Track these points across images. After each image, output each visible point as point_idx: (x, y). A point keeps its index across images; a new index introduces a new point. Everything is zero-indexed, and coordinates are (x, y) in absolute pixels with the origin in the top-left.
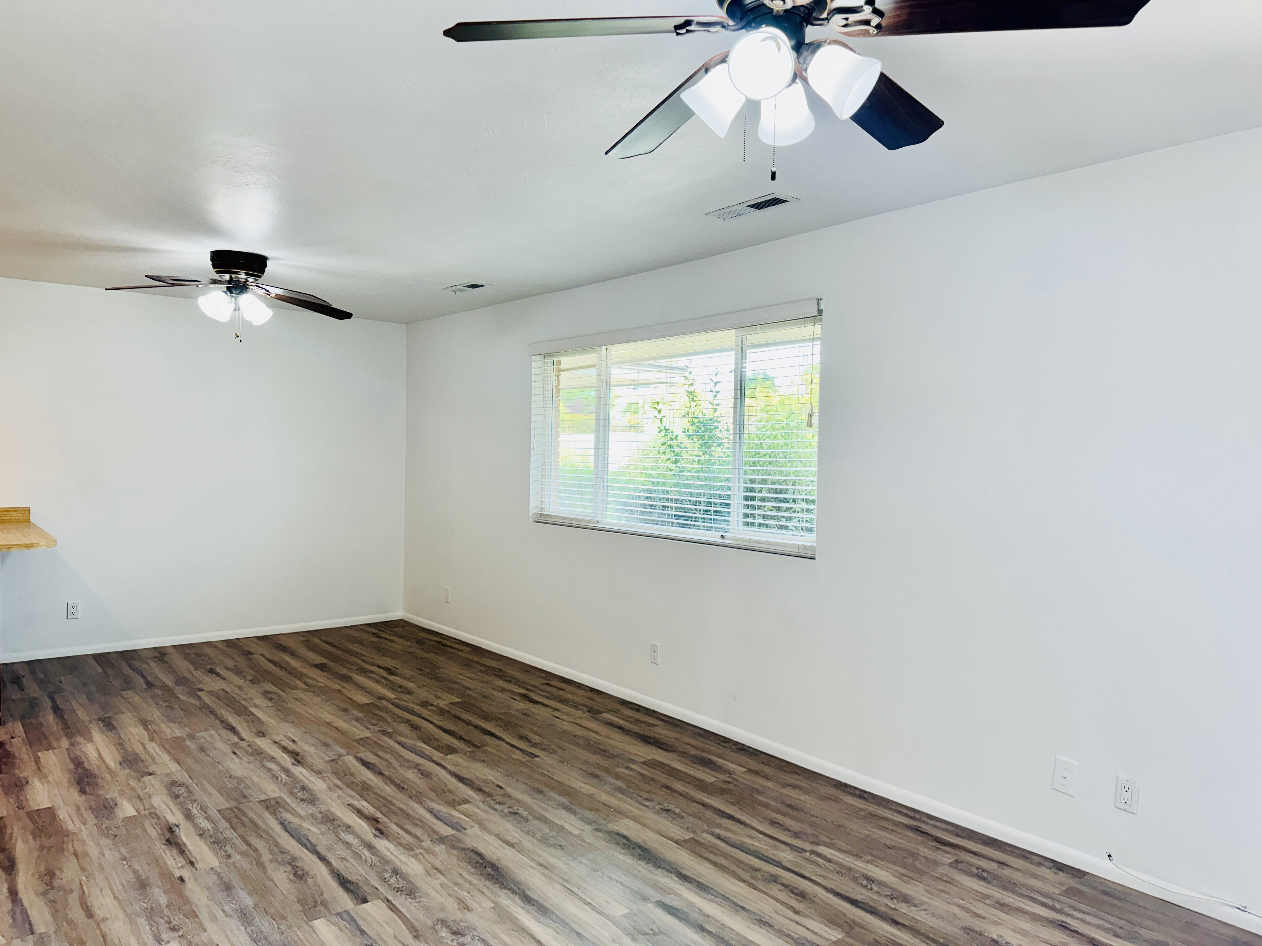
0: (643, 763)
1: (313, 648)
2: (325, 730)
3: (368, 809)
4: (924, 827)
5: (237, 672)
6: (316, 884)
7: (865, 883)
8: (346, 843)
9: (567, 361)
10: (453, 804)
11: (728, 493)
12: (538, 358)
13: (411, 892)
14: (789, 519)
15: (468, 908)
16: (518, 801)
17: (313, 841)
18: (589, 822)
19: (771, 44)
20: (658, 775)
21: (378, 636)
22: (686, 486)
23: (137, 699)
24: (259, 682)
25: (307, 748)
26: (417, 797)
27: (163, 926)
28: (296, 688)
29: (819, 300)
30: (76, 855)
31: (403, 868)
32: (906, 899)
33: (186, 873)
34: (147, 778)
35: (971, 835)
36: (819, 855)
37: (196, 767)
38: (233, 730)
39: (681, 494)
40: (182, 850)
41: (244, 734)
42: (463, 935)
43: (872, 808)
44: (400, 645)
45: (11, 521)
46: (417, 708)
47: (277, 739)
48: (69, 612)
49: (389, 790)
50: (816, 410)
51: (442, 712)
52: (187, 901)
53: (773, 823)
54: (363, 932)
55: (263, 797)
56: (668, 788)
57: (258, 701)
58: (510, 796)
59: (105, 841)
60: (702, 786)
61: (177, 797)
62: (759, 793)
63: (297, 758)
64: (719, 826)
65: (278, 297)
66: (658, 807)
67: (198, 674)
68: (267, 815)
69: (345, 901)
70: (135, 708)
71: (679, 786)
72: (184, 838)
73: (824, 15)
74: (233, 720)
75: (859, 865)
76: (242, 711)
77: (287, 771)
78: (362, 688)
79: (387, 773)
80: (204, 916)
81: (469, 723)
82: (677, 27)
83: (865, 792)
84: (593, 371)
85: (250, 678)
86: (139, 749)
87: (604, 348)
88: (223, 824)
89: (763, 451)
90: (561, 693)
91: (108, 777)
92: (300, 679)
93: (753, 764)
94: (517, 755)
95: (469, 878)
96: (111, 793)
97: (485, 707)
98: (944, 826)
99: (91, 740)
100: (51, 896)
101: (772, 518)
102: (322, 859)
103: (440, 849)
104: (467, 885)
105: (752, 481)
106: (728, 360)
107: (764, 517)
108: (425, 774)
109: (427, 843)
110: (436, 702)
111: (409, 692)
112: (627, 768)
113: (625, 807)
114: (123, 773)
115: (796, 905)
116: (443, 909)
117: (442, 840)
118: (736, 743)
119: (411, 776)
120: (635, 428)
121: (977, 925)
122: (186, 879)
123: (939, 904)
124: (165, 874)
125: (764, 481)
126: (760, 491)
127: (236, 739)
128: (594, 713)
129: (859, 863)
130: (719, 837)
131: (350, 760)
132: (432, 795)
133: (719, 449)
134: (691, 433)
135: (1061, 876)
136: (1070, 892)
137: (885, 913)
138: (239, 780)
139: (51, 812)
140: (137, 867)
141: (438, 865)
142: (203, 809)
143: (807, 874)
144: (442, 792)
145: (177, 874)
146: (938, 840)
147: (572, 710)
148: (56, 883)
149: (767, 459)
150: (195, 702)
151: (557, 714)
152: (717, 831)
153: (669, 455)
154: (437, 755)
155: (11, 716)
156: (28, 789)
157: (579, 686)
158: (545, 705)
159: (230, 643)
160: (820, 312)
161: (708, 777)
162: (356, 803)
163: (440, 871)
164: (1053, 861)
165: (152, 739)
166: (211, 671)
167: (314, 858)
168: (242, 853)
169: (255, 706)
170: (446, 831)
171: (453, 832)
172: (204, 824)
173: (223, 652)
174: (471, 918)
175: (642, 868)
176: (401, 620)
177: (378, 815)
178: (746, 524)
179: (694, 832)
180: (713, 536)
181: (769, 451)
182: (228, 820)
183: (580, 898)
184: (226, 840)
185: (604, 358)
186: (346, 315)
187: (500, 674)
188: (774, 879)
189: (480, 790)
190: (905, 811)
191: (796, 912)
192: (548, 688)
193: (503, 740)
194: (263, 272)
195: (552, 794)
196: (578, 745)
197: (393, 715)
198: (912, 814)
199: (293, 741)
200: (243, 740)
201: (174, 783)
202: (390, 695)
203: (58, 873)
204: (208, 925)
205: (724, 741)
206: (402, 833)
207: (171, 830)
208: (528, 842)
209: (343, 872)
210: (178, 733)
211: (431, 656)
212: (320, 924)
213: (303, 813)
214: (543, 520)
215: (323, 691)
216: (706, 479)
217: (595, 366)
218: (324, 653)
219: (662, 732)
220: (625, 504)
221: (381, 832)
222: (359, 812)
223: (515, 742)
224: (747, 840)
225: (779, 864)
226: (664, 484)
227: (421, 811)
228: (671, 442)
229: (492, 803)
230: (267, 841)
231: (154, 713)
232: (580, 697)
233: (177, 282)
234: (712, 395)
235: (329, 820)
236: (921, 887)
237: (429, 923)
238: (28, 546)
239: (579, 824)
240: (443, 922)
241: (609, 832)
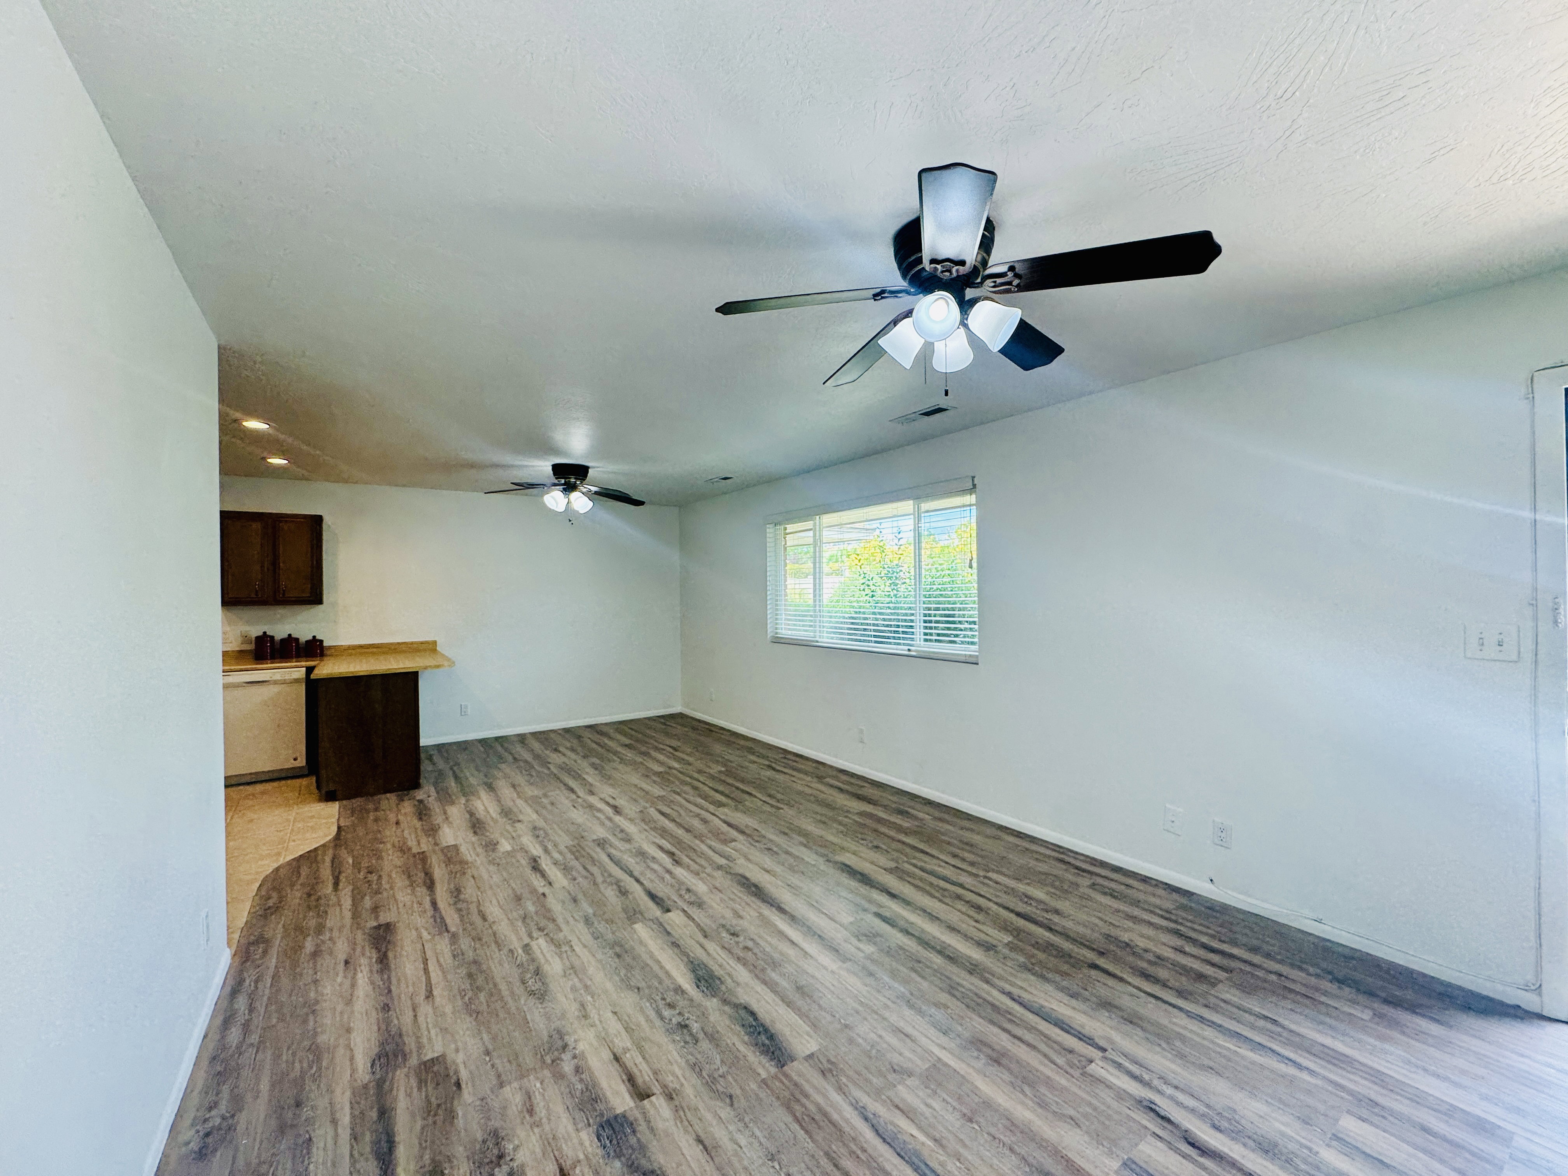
0: (857, 814)
1: (621, 732)
2: (634, 790)
3: (667, 846)
4: (1067, 859)
5: (573, 750)
6: (634, 898)
7: (1026, 900)
8: (652, 869)
9: (790, 528)
10: (725, 842)
11: (912, 618)
12: (771, 526)
13: (700, 905)
14: (956, 636)
15: (741, 917)
16: (771, 841)
17: (631, 868)
18: (823, 855)
19: (942, 302)
20: (868, 822)
21: (665, 724)
22: (880, 614)
23: (508, 771)
24: (588, 756)
25: (621, 802)
26: (700, 837)
27: (534, 928)
28: (614, 761)
29: (973, 477)
30: (473, 877)
31: (693, 888)
32: (1057, 912)
33: (546, 890)
34: (518, 825)
35: (1103, 864)
36: (990, 879)
37: (549, 817)
38: (572, 790)
39: (877, 619)
40: (543, 875)
41: (581, 794)
42: (738, 936)
43: (1026, 844)
44: (679, 730)
45: (425, 650)
46: (696, 775)
47: (602, 796)
48: (463, 711)
49: (680, 832)
50: (975, 556)
51: (713, 777)
52: (549, 910)
53: (955, 856)
54: (669, 933)
55: (595, 837)
56: (876, 831)
57: (587, 770)
58: (764, 837)
59: (492, 868)
60: (900, 829)
61: (538, 837)
62: (943, 834)
63: (617, 810)
64: (914, 858)
65: (596, 493)
66: (870, 845)
67: (547, 752)
68: (598, 850)
69: (657, 912)
70: (506, 776)
71: (883, 829)
72: (544, 866)
73: (979, 280)
74: (572, 783)
75: (1021, 887)
76: (577, 777)
77: (610, 819)
78: (658, 761)
79: (678, 820)
80: (560, 920)
81: (732, 785)
82: (875, 295)
83: (1021, 833)
84: (811, 533)
85: (582, 754)
86: (511, 804)
87: (818, 517)
88: (569, 856)
89: (935, 587)
90: (795, 764)
91: (492, 823)
92: (615, 755)
93: (937, 814)
94: (767, 808)
95: (740, 895)
96: (495, 835)
97: (743, 775)
98: (1082, 858)
99: (479, 798)
100: (459, 906)
101: (944, 635)
102: (638, 881)
103: (718, 874)
104: (738, 900)
105: (929, 609)
106: (908, 524)
107: (938, 635)
108: (705, 821)
109: (709, 870)
110: (708, 770)
111: (690, 764)
112: (846, 817)
113: (845, 844)
114: (502, 821)
115: (976, 916)
116: (723, 917)
117: (720, 867)
118: (924, 799)
119: (696, 823)
120: (839, 573)
121: (1114, 932)
122: (547, 895)
123: (1082, 916)
124: (534, 891)
125: (937, 609)
126: (935, 616)
127: (574, 797)
128: (820, 778)
129: (1020, 885)
130: (915, 866)
131: (652, 811)
132: (710, 835)
133: (903, 586)
134: (883, 575)
135: (1175, 896)
136: (1183, 907)
137: (1042, 922)
138: (579, 825)
139: (456, 847)
140: (514, 885)
141: (718, 885)
142: (556, 845)
143: (982, 893)
144: (716, 834)
145: (541, 890)
146: (1077, 868)
147: (805, 777)
148: (462, 897)
149: (938, 592)
150: (546, 771)
151: (793, 779)
152: (914, 861)
153: (867, 591)
154: (712, 808)
155: (428, 782)
156: (440, 833)
157: (807, 759)
158: (785, 773)
159: (567, 730)
160: (974, 486)
161: (906, 824)
162: (657, 841)
163: (720, 891)
164: (1166, 884)
165: (519, 797)
166: (556, 750)
167: (632, 880)
168: (582, 876)
169: (587, 773)
170: (723, 861)
171: (727, 862)
172: (556, 855)
173: (563, 737)
174: (744, 924)
175: (864, 889)
176: (681, 713)
177: (674, 850)
178: (926, 640)
179: (897, 862)
180: (902, 650)
181: (940, 587)
182: (573, 853)
183: (819, 910)
184: (572, 868)
185: (818, 524)
186: (638, 503)
187: (751, 751)
188: (959, 897)
189: (742, 832)
190: (1050, 846)
191: (976, 921)
192: (785, 761)
193: (755, 797)
194: (586, 476)
195: (794, 836)
196: (809, 801)
197: (678, 779)
198: (1058, 849)
199: (614, 798)
200: (578, 797)
201: (535, 828)
202: (676, 765)
203: (463, 889)
204: (563, 926)
205: (913, 797)
206: (691, 863)
207: (535, 861)
208: (778, 869)
209: (653, 891)
210: (536, 793)
211: (702, 738)
212: (638, 927)
213: (623, 849)
214: (778, 641)
215: (633, 763)
216: (895, 608)
217: (811, 530)
218: (631, 737)
219: (869, 791)
220: (836, 628)
221: (677, 862)
222: (661, 848)
223: (768, 799)
224: (936, 868)
225: (961, 886)
226: (864, 613)
227: (704, 848)
228: (867, 583)
229: (752, 842)
230: (599, 868)
231: (520, 779)
232: (808, 767)
233: (531, 486)
234: (897, 547)
235: (641, 854)
236: (1067, 903)
237: (714, 926)
238: (438, 667)
239: (815, 857)
240: (723, 926)
241: (836, 863)
